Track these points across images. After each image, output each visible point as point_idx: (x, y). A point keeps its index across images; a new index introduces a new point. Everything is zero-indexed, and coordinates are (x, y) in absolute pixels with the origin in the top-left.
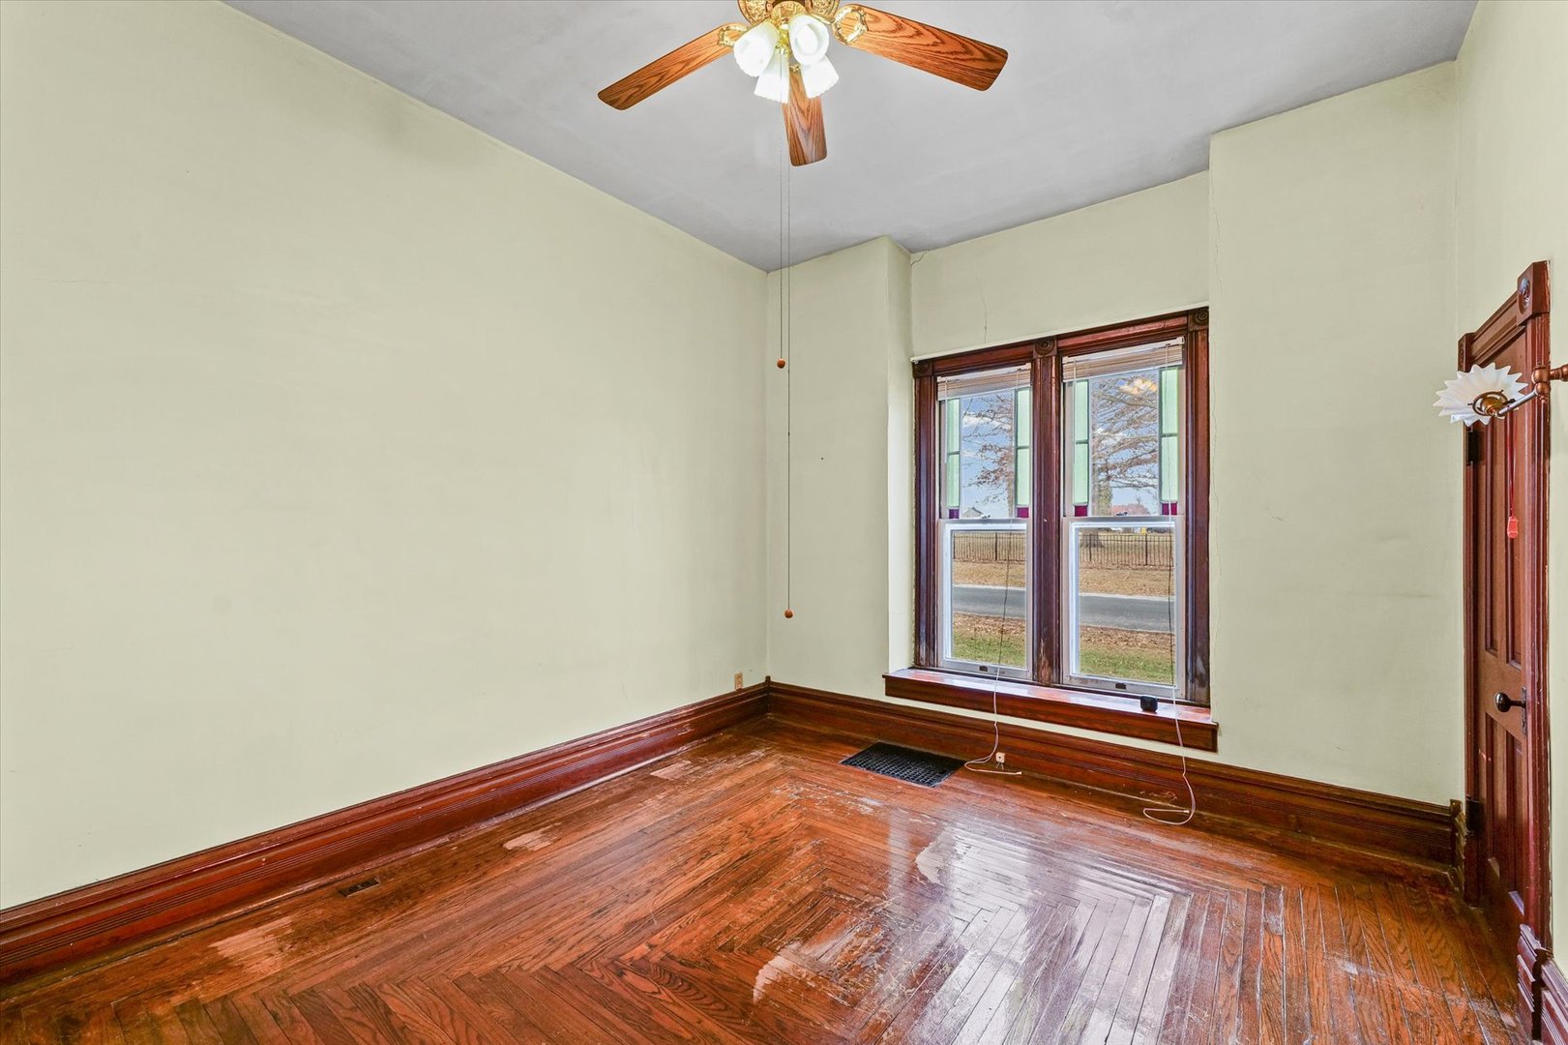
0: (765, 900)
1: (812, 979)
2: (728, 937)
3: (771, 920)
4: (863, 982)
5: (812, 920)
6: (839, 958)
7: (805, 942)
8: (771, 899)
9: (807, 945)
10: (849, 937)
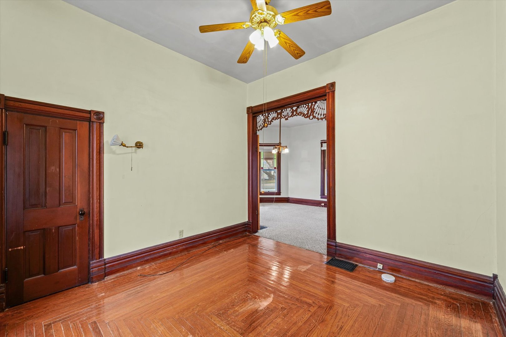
0: (271, 330)
1: (257, 298)
2: (284, 313)
3: (268, 319)
4: (242, 297)
5: (252, 318)
6: (247, 304)
7: (257, 310)
8: (269, 330)
9: (256, 308)
10: (241, 310)
